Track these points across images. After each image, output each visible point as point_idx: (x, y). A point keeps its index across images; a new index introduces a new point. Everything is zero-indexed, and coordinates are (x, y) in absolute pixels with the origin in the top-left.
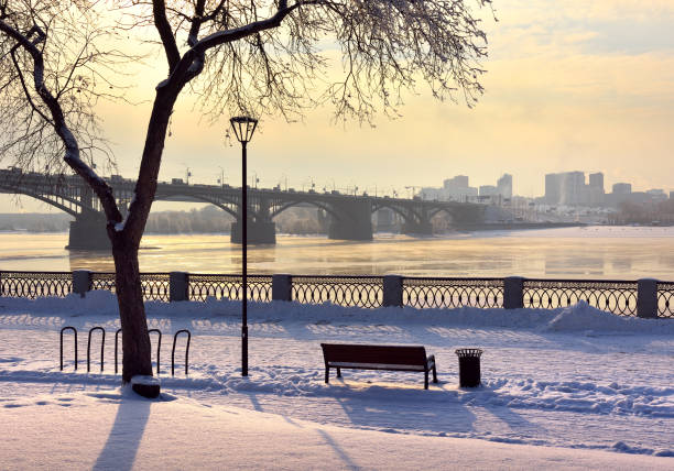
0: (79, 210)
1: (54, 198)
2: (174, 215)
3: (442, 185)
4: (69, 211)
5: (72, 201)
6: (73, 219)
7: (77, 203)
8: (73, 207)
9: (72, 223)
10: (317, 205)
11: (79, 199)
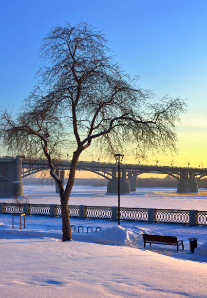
0: (111, 177)
1: (100, 172)
2: (152, 179)
4: (107, 178)
5: (108, 174)
6: (109, 181)
7: (110, 175)
8: (109, 176)
9: (108, 183)
11: (111, 173)
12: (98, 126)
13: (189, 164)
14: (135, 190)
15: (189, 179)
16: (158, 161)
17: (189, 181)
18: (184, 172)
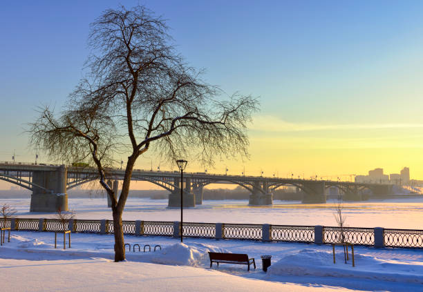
0: (173, 189)
1: (161, 183)
2: (221, 190)
3: (368, 174)
4: (168, 189)
5: (170, 184)
6: (170, 193)
7: (172, 186)
8: (170, 187)
9: (170, 195)
10: (296, 185)
11: (173, 183)
12: (158, 127)
14: (201, 203)
15: (262, 190)
16: (227, 170)
17: (262, 192)
18: (257, 181)
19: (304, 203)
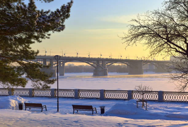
13: (101, 55)
14: (63, 75)
15: (101, 66)
16: (77, 54)
17: (101, 67)
18: (97, 61)
19: (129, 74)
